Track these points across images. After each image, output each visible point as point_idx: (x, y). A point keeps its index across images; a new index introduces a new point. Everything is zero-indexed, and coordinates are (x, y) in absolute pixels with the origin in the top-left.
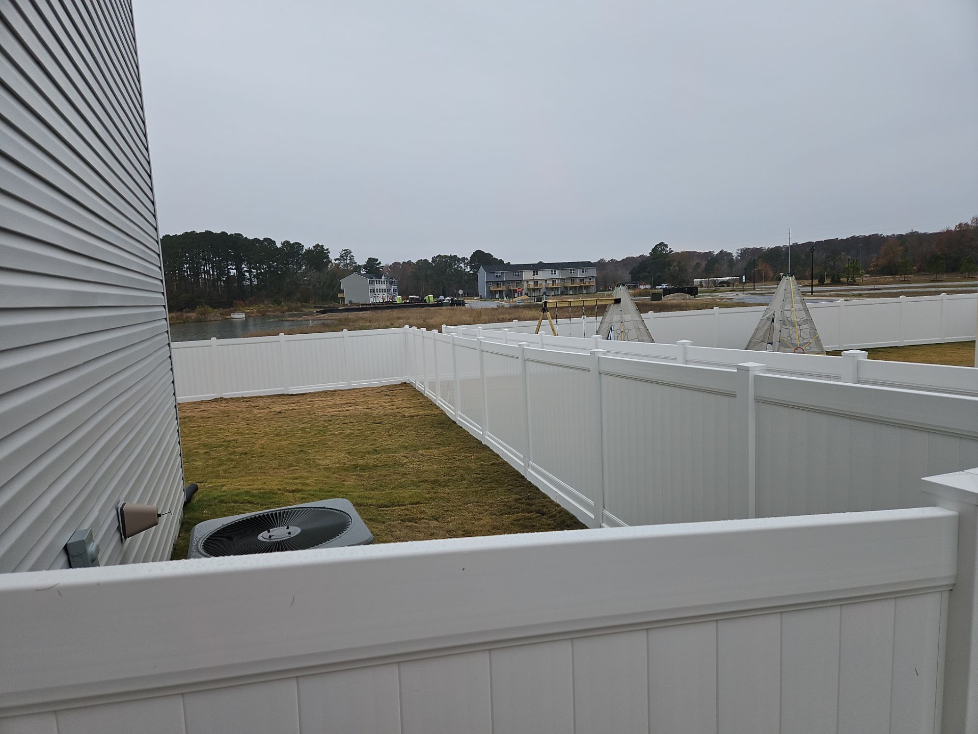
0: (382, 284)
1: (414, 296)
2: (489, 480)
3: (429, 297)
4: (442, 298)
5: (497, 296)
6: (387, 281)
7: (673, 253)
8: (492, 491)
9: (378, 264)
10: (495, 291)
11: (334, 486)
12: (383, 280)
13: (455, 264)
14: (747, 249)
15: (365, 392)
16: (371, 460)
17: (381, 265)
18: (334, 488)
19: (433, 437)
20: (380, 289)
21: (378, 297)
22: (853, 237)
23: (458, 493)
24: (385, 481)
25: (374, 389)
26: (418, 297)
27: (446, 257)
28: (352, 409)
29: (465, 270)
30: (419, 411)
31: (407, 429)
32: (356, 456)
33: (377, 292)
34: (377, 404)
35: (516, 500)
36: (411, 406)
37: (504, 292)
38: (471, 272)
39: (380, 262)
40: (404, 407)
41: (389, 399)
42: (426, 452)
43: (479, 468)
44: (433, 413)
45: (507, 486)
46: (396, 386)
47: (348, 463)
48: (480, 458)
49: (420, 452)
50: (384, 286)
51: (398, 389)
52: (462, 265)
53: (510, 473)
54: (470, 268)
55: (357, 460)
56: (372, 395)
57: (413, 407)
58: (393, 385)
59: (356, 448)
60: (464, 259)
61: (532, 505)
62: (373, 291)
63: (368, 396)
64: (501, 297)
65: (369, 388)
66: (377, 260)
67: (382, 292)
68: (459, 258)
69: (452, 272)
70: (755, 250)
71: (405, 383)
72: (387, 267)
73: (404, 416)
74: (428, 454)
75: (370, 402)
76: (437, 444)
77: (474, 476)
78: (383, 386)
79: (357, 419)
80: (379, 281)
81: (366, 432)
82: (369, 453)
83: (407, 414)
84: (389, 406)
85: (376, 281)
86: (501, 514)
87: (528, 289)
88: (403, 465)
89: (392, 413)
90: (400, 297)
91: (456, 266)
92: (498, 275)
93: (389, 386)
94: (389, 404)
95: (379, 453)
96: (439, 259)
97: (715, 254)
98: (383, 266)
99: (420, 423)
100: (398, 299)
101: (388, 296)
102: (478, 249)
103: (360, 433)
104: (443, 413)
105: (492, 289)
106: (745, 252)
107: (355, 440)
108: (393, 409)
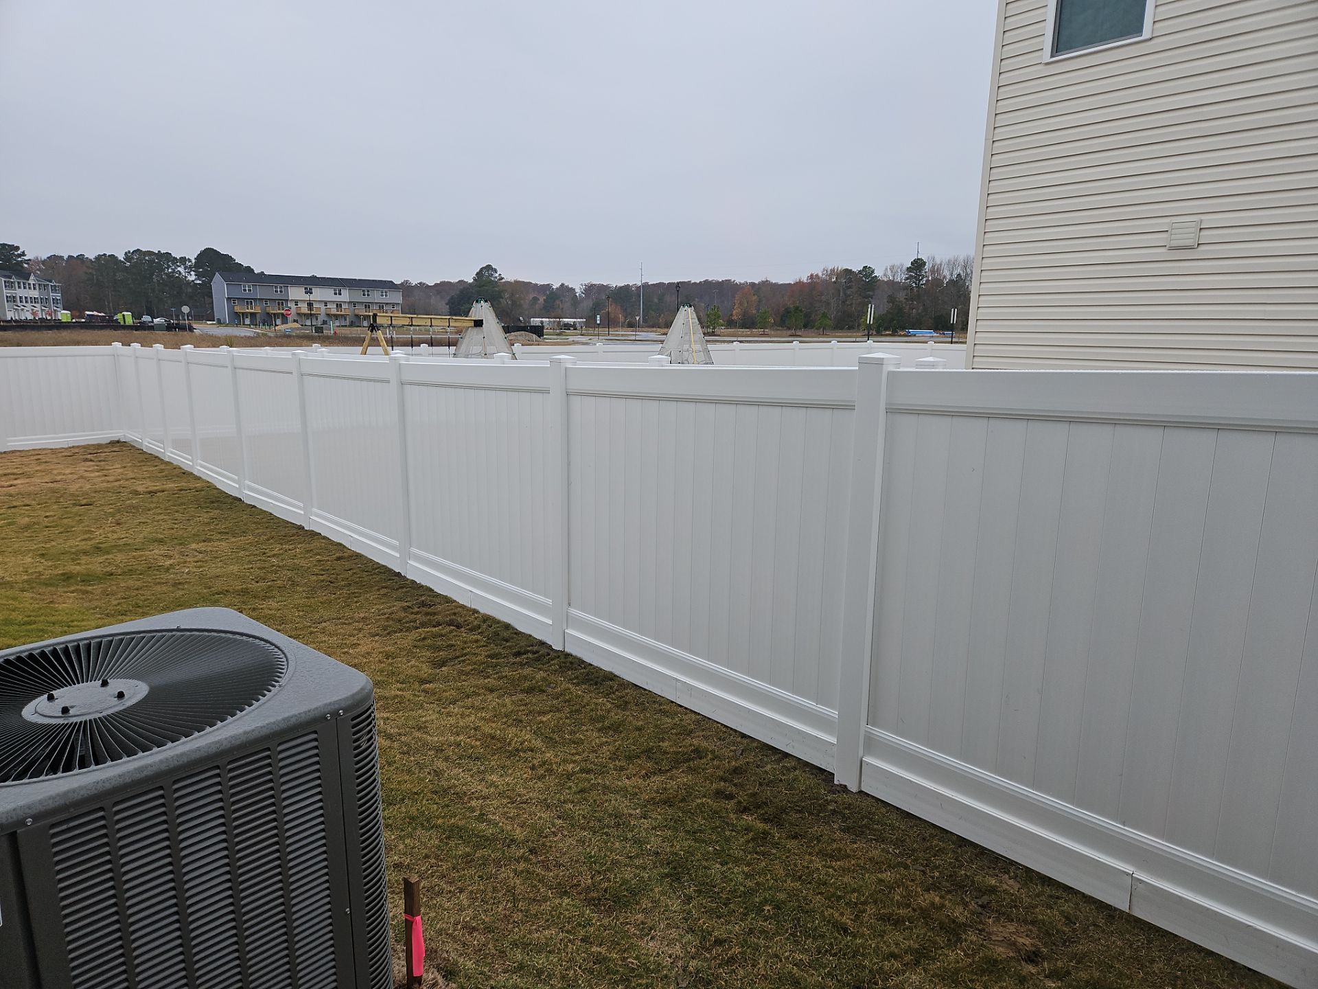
0: (30, 288)
1: (95, 313)
2: (343, 583)
3: (124, 315)
4: (146, 318)
5: (247, 321)
6: (39, 284)
7: (503, 280)
8: (356, 599)
9: (20, 256)
10: (243, 314)
11: (35, 614)
12: (31, 282)
13: (169, 267)
14: (592, 285)
15: (39, 457)
16: (96, 564)
17: (26, 258)
18: (36, 616)
19: (208, 524)
20: (26, 298)
21: (22, 310)
22: (706, 281)
23: (297, 607)
24: (142, 598)
25: (57, 451)
26: (103, 314)
27: (150, 253)
28: (22, 484)
29: (186, 277)
30: (163, 484)
31: (151, 512)
32: (59, 560)
33: (21, 302)
34: (71, 474)
35: (405, 609)
36: (144, 476)
37: (258, 316)
38: (198, 282)
39: (23, 252)
40: (132, 478)
41: (93, 466)
42: (206, 546)
43: (316, 565)
44: (191, 486)
45: (378, 590)
46: (99, 446)
47: (46, 572)
48: (312, 550)
49: (194, 546)
50: (35, 294)
51: (106, 450)
52: (181, 269)
53: (373, 569)
54: (196, 275)
55: (65, 566)
56: (55, 461)
57: (149, 477)
58: (94, 445)
59: (53, 546)
60: (183, 260)
61: (435, 614)
62: (12, 299)
63: (46, 462)
64: (254, 323)
65: (44, 449)
66: (17, 248)
67: (31, 302)
68: (175, 258)
69: (163, 279)
70: (602, 288)
71: (118, 442)
72: (37, 262)
73: (136, 493)
74: (210, 548)
75: (55, 472)
76: (220, 533)
77: (314, 578)
78: (73, 447)
79: (37, 499)
80: (24, 284)
81: (66, 521)
82: (85, 553)
83: (140, 489)
84: (99, 476)
85: (19, 283)
86: (388, 634)
87: (298, 314)
88: (168, 569)
89: (107, 487)
90: (69, 312)
91: (170, 270)
92: (246, 289)
93: (86, 447)
94: (97, 474)
95: (108, 553)
96: (137, 257)
97: (554, 287)
98: (30, 260)
99: (170, 503)
100: (64, 315)
101: (42, 310)
102: (207, 247)
103: (53, 522)
104: (210, 486)
105: (237, 309)
106: (590, 289)
107: (45, 533)
108: (108, 482)
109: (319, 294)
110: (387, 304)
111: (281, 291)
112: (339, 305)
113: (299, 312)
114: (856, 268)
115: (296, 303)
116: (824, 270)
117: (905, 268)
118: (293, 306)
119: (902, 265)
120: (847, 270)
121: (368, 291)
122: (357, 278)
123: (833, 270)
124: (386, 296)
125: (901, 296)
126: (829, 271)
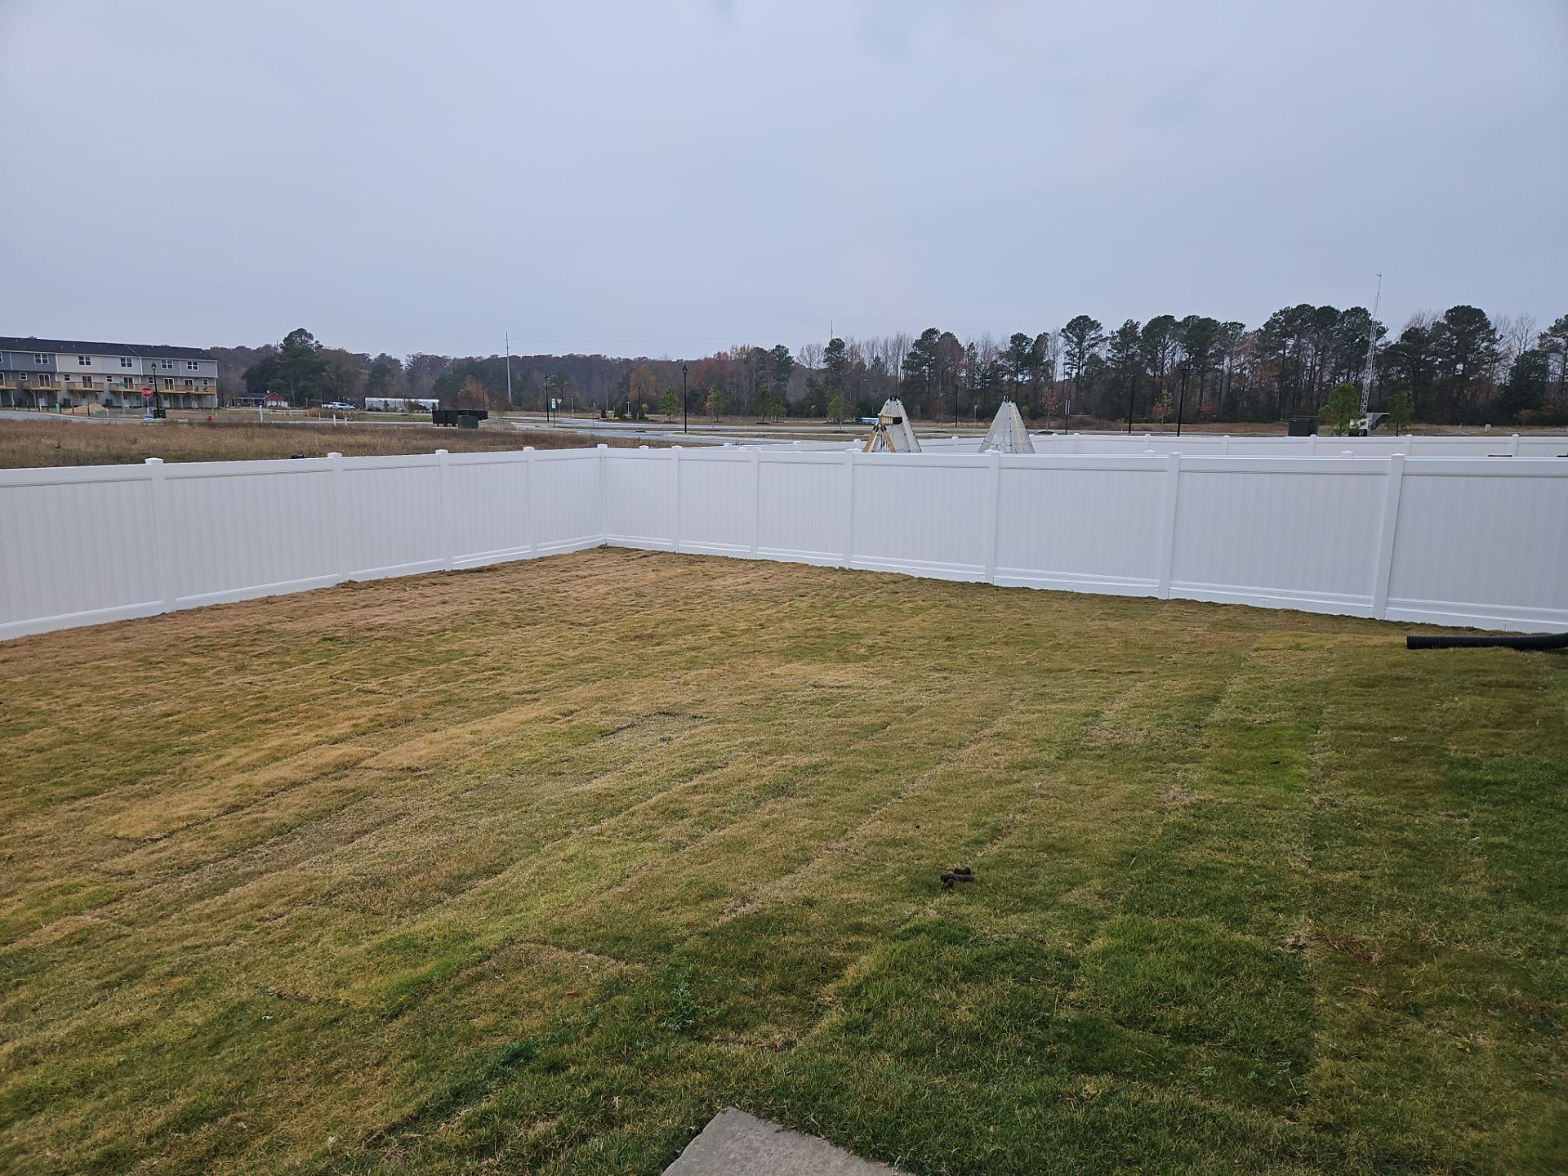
7: (323, 348)
14: (421, 356)
97: (372, 358)
106: (420, 361)
109: (99, 365)
110: (196, 378)
111: (45, 361)
112: (128, 380)
113: (71, 388)
114: (769, 347)
115: (67, 376)
116: (733, 348)
117: (822, 349)
118: (62, 379)
119: (819, 346)
120: (758, 348)
121: (170, 362)
122: (152, 345)
123: (743, 349)
124: (195, 368)
125: (820, 380)
126: (739, 349)
